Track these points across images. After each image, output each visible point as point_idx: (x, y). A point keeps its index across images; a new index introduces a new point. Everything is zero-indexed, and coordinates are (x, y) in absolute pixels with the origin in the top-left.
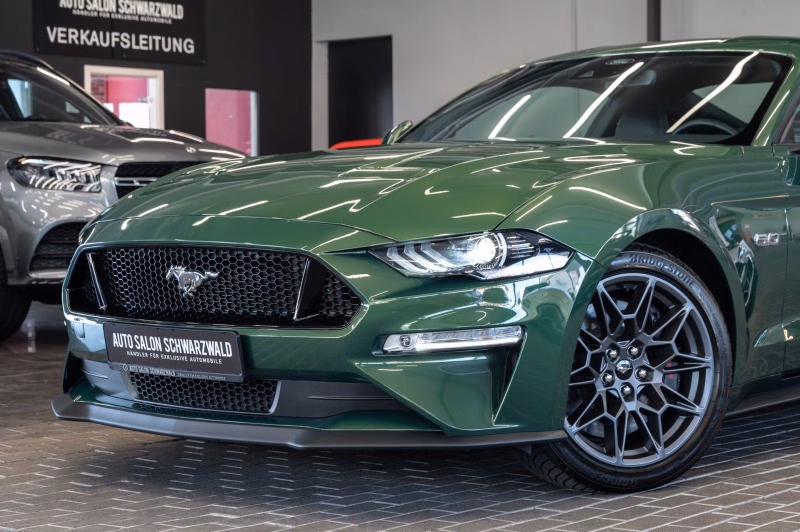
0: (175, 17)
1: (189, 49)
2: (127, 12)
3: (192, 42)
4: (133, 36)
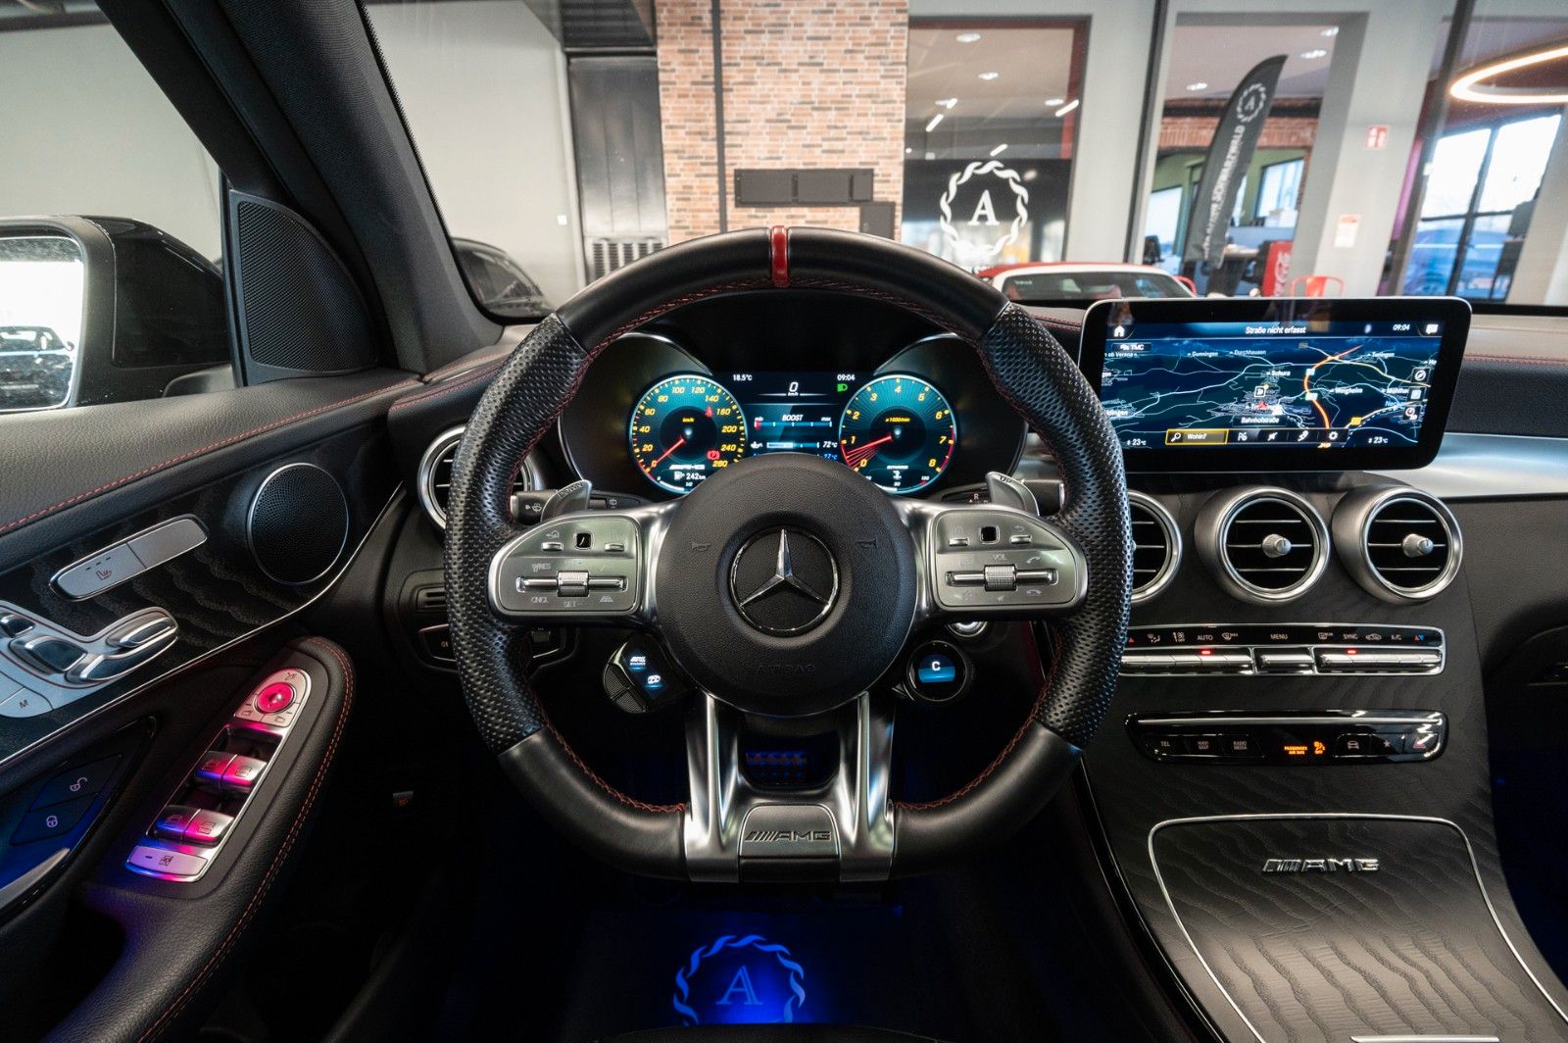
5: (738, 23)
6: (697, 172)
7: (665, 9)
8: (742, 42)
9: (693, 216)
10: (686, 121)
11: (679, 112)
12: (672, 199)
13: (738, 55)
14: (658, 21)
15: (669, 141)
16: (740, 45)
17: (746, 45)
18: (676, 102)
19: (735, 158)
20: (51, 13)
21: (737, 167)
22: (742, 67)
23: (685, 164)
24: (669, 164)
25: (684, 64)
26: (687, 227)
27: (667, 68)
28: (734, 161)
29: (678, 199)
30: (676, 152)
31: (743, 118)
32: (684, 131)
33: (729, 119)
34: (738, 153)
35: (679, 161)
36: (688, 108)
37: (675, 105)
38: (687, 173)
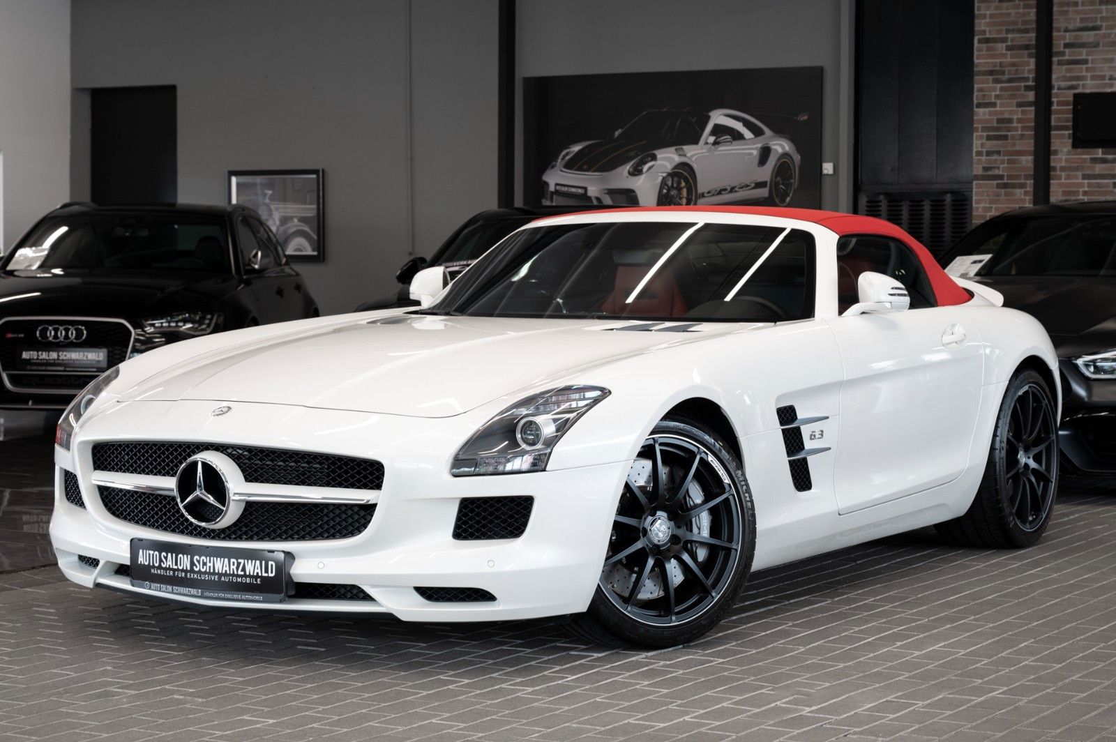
6: (1019, 100)
9: (1010, 161)
10: (1008, 31)
11: (997, 20)
12: (981, 137)
15: (981, 59)
18: (997, 8)
19: (1078, 78)
21: (1076, 91)
23: (1002, 89)
24: (980, 90)
26: (1001, 177)
28: (1074, 83)
29: (989, 138)
30: (991, 73)
31: (1090, 25)
32: (1004, 45)
33: (1071, 27)
34: (1081, 72)
35: (995, 85)
36: (1013, 15)
37: (994, 12)
38: (1008, 101)
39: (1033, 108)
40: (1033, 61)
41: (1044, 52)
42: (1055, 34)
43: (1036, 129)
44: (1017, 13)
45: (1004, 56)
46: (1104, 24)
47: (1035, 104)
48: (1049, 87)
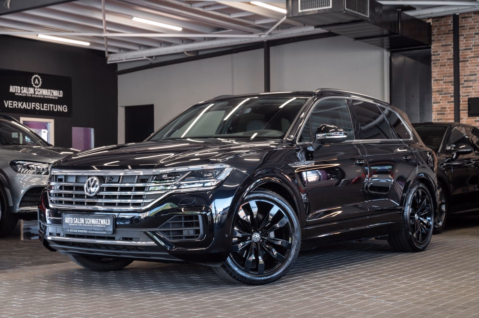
0: (59, 96)
1: (65, 110)
2: (39, 94)
3: (66, 107)
4: (41, 104)
5: (471, 30)
6: (449, 101)
7: (436, 28)
8: (474, 39)
10: (444, 77)
11: (440, 73)
12: (435, 114)
13: (472, 45)
14: (432, 34)
15: (435, 87)
16: (472, 40)
17: (475, 40)
18: (439, 69)
19: (469, 92)
20: (194, 55)
21: (470, 97)
22: (473, 50)
23: (442, 97)
24: (434, 97)
25: (444, 51)
27: (436, 53)
28: (468, 94)
29: (438, 114)
30: (438, 91)
31: (473, 73)
32: (443, 82)
33: (466, 74)
34: (470, 90)
35: (440, 96)
36: (445, 71)
37: (439, 70)
38: (444, 101)
39: (453, 103)
40: (453, 87)
41: (457, 84)
42: (460, 77)
43: (455, 110)
44: (447, 70)
45: (443, 85)
46: (478, 73)
47: (455, 102)
48: (459, 96)
